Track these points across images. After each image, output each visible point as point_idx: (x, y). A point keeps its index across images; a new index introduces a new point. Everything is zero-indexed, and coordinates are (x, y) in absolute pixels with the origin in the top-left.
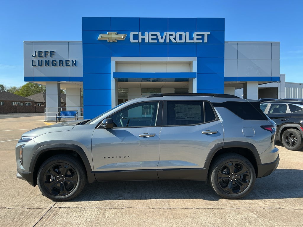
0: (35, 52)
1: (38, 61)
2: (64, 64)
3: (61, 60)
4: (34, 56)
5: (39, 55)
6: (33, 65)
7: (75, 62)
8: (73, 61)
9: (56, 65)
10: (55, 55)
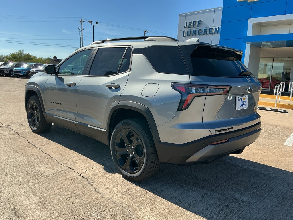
0: (186, 23)
1: (188, 31)
2: (208, 32)
3: (205, 29)
4: (185, 27)
5: (189, 26)
6: (183, 36)
7: (217, 29)
8: (216, 28)
9: (201, 34)
10: (202, 24)
